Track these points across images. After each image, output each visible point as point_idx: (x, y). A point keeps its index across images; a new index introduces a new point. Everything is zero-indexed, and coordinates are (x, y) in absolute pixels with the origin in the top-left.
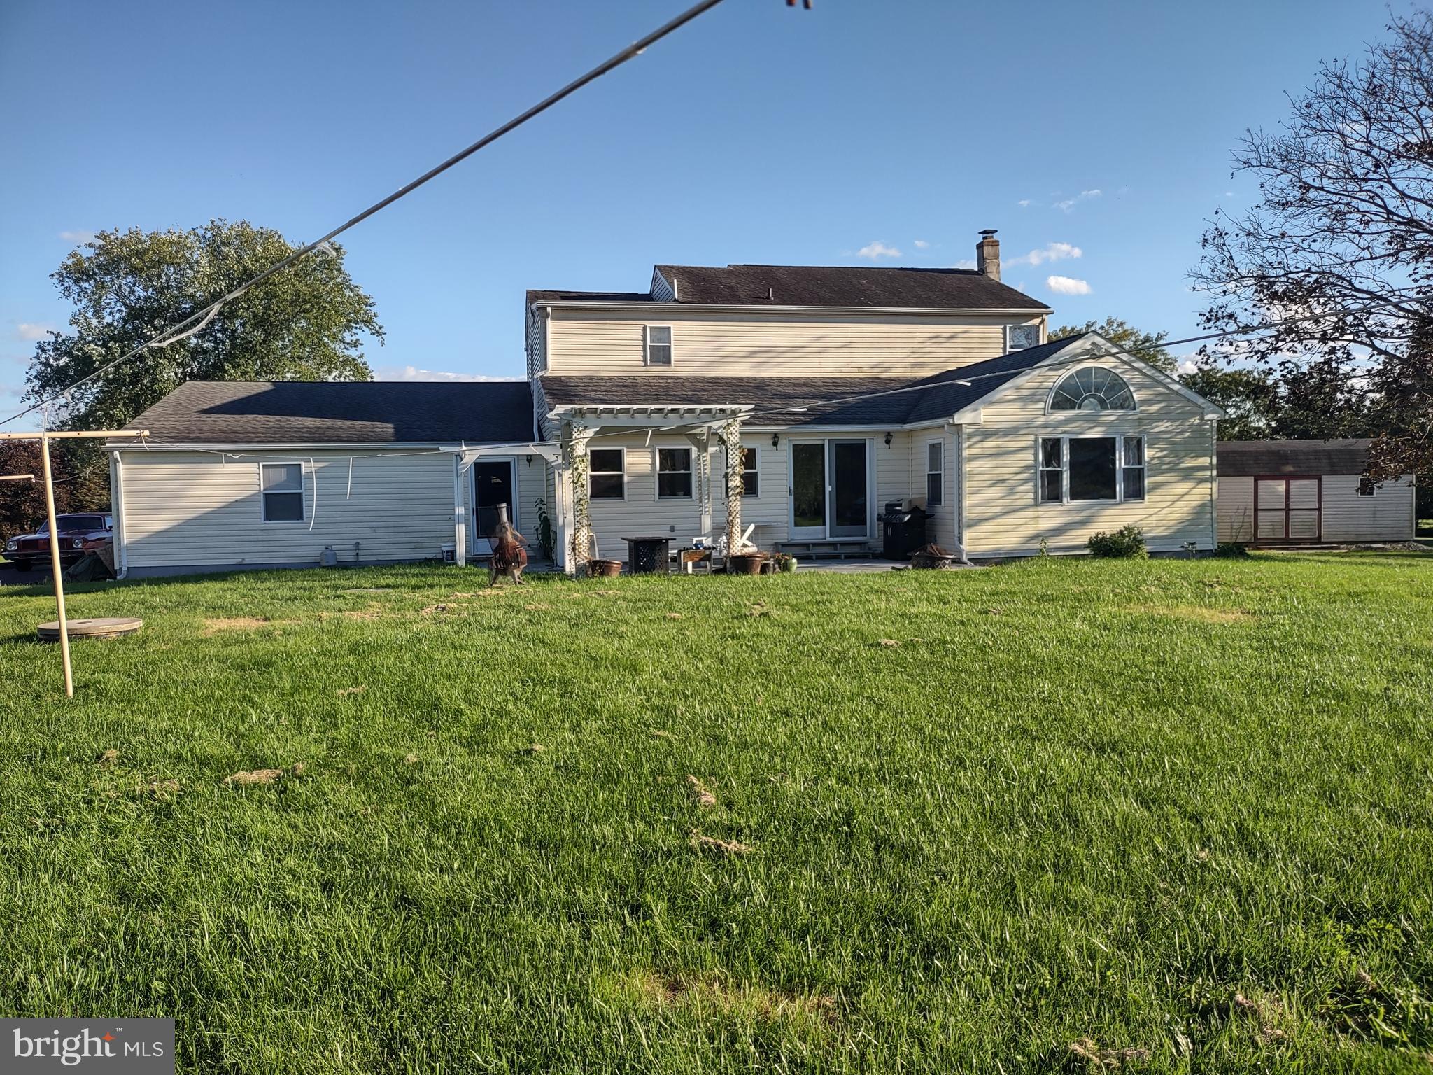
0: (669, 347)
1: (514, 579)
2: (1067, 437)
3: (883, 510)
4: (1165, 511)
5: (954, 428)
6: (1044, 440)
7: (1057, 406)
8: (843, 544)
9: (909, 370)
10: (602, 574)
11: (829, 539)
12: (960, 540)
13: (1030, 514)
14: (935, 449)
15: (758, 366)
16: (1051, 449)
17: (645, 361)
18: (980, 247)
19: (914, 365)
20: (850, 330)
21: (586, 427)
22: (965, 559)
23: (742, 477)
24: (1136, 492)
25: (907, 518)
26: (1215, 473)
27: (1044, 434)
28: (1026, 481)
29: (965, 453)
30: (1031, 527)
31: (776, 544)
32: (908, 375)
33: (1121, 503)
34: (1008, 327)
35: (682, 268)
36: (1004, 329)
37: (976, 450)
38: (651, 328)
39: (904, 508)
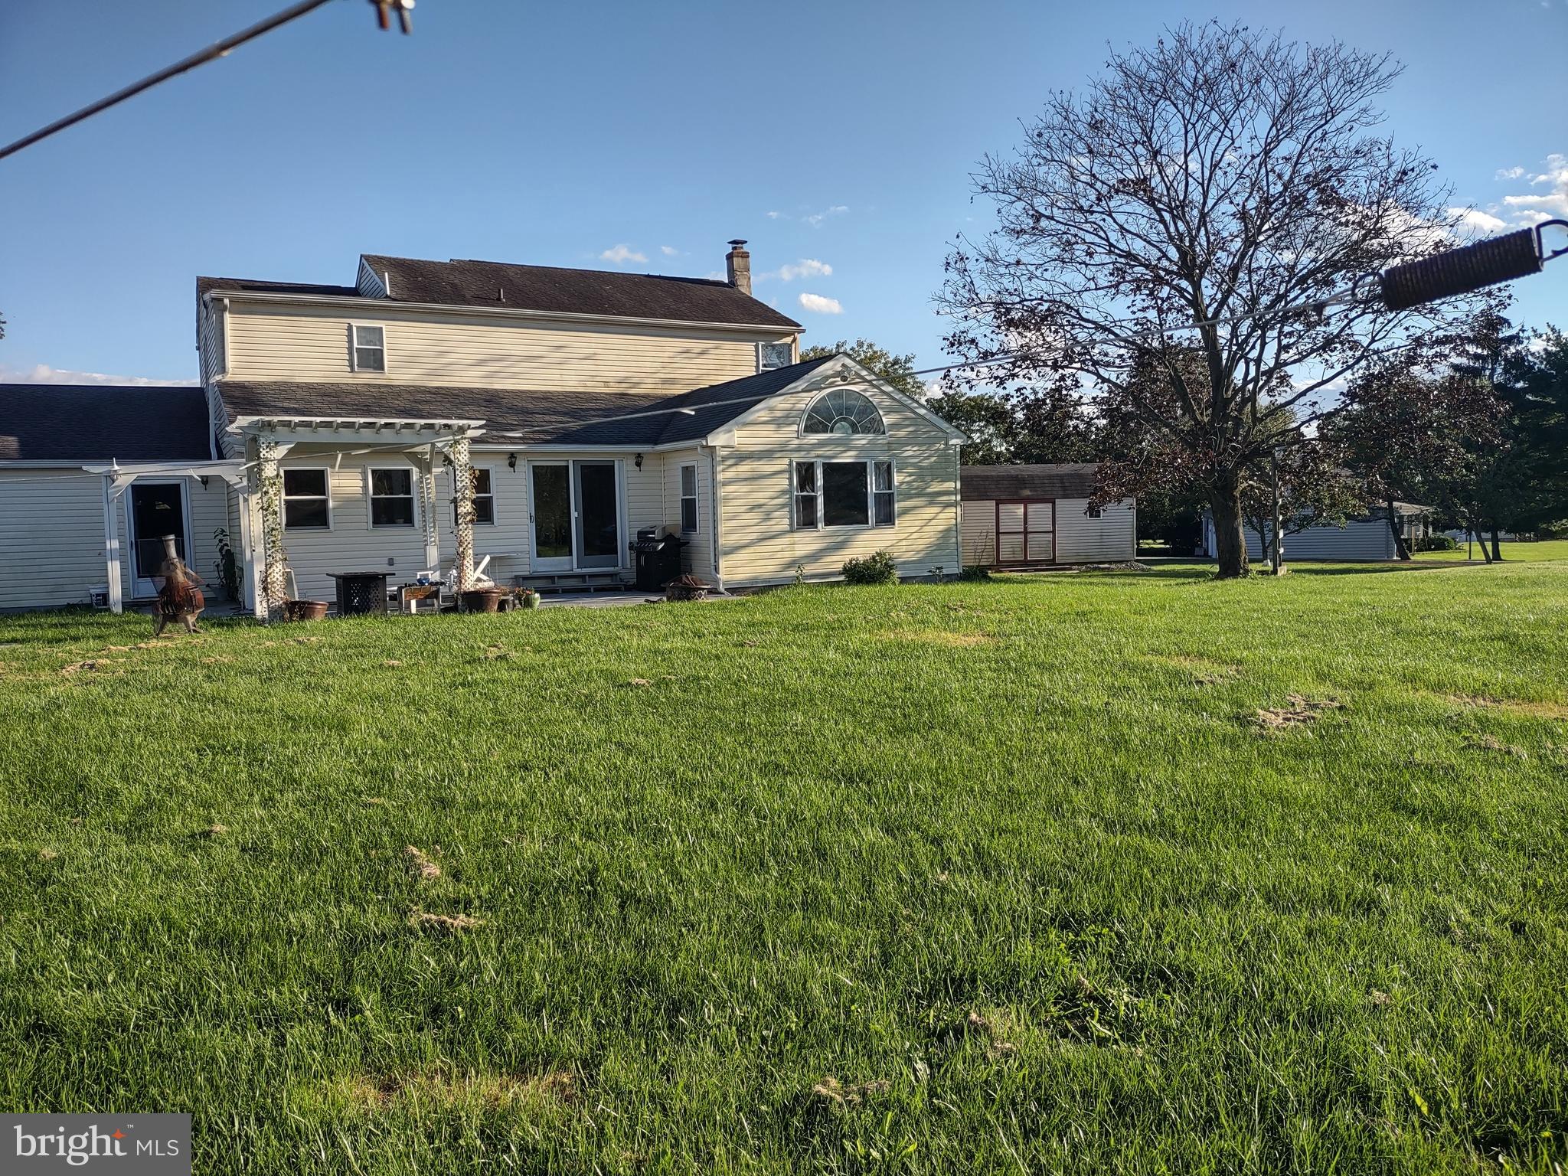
0: (382, 351)
1: (187, 625)
2: (820, 461)
3: (635, 538)
4: (915, 536)
5: (707, 450)
6: (798, 464)
7: (810, 429)
8: (592, 576)
9: (660, 386)
10: (302, 617)
11: (577, 571)
12: (716, 569)
13: (785, 540)
14: (688, 472)
15: (490, 376)
16: (805, 473)
17: (352, 366)
18: (730, 257)
19: (665, 381)
20: (593, 340)
21: (277, 443)
22: (722, 588)
23: (473, 502)
24: (887, 518)
25: (660, 547)
26: (959, 497)
27: (798, 457)
28: (783, 506)
29: (720, 477)
30: (787, 554)
31: (516, 577)
32: (659, 392)
33: (873, 528)
34: (761, 344)
35: (395, 259)
36: (757, 347)
37: (730, 474)
38: (358, 328)
39: (657, 536)
